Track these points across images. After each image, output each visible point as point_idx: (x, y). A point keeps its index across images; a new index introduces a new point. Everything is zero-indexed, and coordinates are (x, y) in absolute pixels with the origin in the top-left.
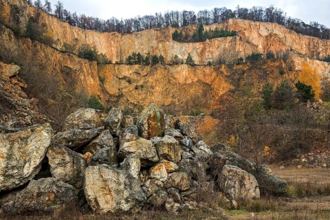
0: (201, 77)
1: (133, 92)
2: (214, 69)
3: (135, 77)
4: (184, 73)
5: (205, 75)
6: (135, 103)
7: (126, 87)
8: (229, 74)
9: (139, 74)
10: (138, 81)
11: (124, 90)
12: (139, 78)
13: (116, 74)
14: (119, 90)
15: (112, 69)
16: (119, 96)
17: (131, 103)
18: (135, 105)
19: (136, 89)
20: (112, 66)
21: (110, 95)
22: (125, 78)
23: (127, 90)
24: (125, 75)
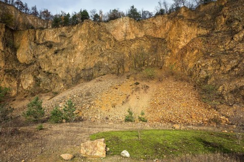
0: (150, 32)
1: (51, 58)
2: (169, 18)
3: (58, 40)
4: (124, 27)
5: (155, 28)
6: (51, 71)
7: (43, 53)
8: (193, 17)
9: (65, 36)
11: (40, 57)
12: (63, 40)
13: (35, 39)
14: (34, 57)
15: (31, 34)
16: (31, 64)
17: (44, 72)
18: (49, 74)
19: (56, 53)
20: (31, 30)
21: (20, 63)
22: (47, 42)
23: (44, 56)
24: (49, 40)
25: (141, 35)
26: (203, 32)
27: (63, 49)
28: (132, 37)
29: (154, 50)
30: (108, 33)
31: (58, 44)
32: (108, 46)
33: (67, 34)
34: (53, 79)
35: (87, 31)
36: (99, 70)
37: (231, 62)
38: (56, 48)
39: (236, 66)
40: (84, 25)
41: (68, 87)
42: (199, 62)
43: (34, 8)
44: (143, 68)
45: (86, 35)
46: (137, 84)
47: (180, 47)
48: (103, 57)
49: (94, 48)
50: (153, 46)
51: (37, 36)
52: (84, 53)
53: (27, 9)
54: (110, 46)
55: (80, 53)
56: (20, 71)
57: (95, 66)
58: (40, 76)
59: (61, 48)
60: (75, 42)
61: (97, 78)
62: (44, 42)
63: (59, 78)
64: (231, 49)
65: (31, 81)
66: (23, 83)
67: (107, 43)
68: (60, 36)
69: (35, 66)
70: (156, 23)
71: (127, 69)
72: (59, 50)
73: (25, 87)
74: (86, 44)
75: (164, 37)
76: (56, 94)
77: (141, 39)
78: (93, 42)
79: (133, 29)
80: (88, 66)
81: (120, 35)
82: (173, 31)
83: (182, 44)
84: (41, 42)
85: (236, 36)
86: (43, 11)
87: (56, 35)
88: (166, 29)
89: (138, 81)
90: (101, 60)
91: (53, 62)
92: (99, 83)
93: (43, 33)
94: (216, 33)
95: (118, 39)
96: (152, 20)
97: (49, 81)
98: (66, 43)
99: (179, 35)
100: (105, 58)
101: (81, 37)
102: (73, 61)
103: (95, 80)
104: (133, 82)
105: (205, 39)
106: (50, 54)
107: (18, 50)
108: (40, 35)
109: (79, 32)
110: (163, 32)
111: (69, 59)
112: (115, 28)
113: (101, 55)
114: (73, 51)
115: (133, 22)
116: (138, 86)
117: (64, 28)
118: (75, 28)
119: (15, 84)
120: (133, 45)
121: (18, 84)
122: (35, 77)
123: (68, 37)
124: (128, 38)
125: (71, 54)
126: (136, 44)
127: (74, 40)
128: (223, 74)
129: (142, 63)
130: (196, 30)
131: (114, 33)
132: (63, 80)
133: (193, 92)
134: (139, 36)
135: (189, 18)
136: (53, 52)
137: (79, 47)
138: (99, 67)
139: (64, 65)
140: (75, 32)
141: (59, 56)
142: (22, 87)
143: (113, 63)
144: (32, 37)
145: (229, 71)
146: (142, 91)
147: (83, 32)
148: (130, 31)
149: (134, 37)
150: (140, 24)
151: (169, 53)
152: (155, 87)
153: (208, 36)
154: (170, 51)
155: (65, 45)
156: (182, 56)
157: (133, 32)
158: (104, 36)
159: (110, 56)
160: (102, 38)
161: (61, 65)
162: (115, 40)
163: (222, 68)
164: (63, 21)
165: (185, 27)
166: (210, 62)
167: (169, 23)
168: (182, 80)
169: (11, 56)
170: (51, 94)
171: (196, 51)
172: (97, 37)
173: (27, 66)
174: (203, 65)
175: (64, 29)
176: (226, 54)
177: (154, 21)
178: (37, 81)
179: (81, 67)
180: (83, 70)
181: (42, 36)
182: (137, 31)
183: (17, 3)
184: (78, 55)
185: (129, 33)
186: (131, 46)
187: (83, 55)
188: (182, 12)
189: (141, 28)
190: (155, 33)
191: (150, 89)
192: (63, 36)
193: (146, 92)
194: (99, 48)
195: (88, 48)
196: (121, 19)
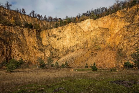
0: (101, 25)
1: (56, 42)
2: (111, 17)
3: (58, 34)
4: (88, 24)
5: (104, 23)
7: (52, 40)
8: (123, 16)
9: (61, 31)
10: (59, 35)
11: (51, 42)
12: (60, 34)
13: (48, 34)
14: (49, 42)
15: (46, 32)
16: (48, 46)
17: (54, 49)
18: (56, 49)
19: (58, 40)
20: (46, 30)
21: (44, 46)
22: (53, 35)
23: (53, 42)
24: (54, 34)
25: (97, 27)
26: (127, 24)
27: (61, 38)
28: (92, 29)
29: (102, 35)
30: (80, 28)
31: (58, 36)
32: (80, 35)
33: (62, 30)
34: (58, 52)
35: (71, 29)
36: (77, 47)
37: (135, 41)
38: (58, 38)
39: (137, 43)
40: (69, 26)
41: (64, 55)
42: (121, 41)
43: (45, 17)
44: (97, 44)
45: (70, 31)
46: (92, 53)
47: (115, 33)
49: (74, 37)
50: (102, 33)
51: (49, 33)
52: (70, 40)
53: (42, 18)
56: (44, 49)
57: (75, 45)
58: (52, 51)
59: (60, 37)
61: (76, 51)
62: (52, 35)
63: (60, 51)
64: (137, 34)
65: (49, 53)
66: (46, 54)
67: (80, 34)
69: (50, 46)
70: (104, 20)
71: (89, 46)
72: (59, 38)
73: (47, 56)
74: (70, 35)
75: (108, 28)
76: (60, 58)
77: (96, 30)
78: (73, 34)
79: (93, 25)
80: (72, 46)
81: (86, 29)
82: (112, 24)
83: (117, 31)
84: (51, 35)
86: (49, 17)
87: (57, 31)
88: (109, 23)
89: (93, 52)
90: (77, 42)
91: (57, 44)
92: (76, 53)
93: (51, 31)
94: (133, 25)
95: (85, 31)
97: (56, 52)
98: (62, 35)
99: (115, 26)
100: (79, 41)
101: (68, 32)
103: (75, 52)
105: (126, 29)
106: (55, 40)
107: (42, 40)
108: (50, 32)
109: (67, 30)
110: (108, 25)
111: (64, 43)
112: (84, 25)
113: (78, 40)
114: (65, 39)
115: (92, 21)
116: (93, 54)
118: (65, 27)
119: (43, 55)
120: (92, 34)
121: (44, 54)
122: (50, 51)
123: (62, 31)
124: (90, 30)
126: (94, 33)
127: (65, 33)
128: (131, 47)
129: (96, 42)
130: (124, 23)
131: (83, 28)
132: (62, 52)
133: (115, 56)
134: (96, 28)
135: (121, 16)
136: (57, 40)
137: (68, 37)
139: (62, 45)
140: (65, 29)
141: (59, 41)
142: (46, 56)
143: (83, 43)
144: (47, 33)
145: (133, 45)
146: (94, 56)
147: (69, 29)
148: (91, 26)
149: (93, 29)
150: (96, 21)
151: (110, 36)
152: (100, 54)
153: (128, 27)
154: (110, 35)
155: (61, 36)
156: (115, 38)
157: (92, 26)
158: (78, 30)
159: (81, 40)
160: (78, 31)
161: (60, 45)
162: (84, 32)
163: (131, 44)
164: (60, 24)
165: (118, 22)
166: (125, 41)
167: (111, 20)
168: (113, 50)
169: (40, 43)
170: (58, 58)
171: (121, 35)
172: (75, 31)
173: (47, 46)
174: (122, 43)
175: (60, 28)
176: (135, 37)
177: (103, 19)
178: (52, 53)
179: (69, 46)
181: (51, 32)
182: (95, 25)
183: (38, 16)
184: (67, 40)
188: (118, 13)
189: (97, 24)
190: (104, 25)
191: (98, 55)
192: (60, 31)
193: (95, 56)
194: (76, 37)
195: (71, 37)
196: (86, 20)
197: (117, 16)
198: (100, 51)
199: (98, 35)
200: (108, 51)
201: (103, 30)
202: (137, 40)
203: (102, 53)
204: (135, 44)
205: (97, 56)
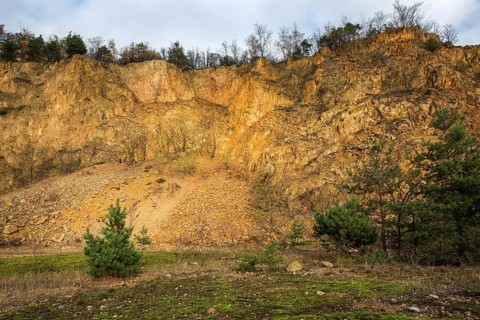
25: (188, 95)
26: (285, 102)
27: (21, 108)
28: (171, 97)
29: (206, 124)
30: (122, 86)
32: (118, 110)
33: (34, 79)
35: (77, 77)
36: (94, 154)
37: (309, 153)
38: (5, 104)
39: (315, 160)
40: (71, 66)
41: (22, 183)
42: (268, 149)
44: (183, 154)
45: (73, 84)
46: (162, 181)
47: (249, 124)
48: (105, 129)
49: (89, 112)
50: (206, 118)
52: (66, 119)
54: (124, 110)
55: (57, 119)
57: (86, 147)
59: (16, 105)
60: (49, 96)
63: (6, 164)
64: (315, 134)
67: (118, 104)
68: (17, 80)
70: (216, 78)
71: (150, 154)
72: (10, 109)
74: (73, 103)
75: (226, 104)
77: (187, 103)
78: (88, 99)
79: (174, 84)
80: (72, 146)
81: (147, 92)
82: (241, 96)
83: (252, 119)
85: (324, 114)
87: (6, 78)
88: (232, 91)
89: (164, 177)
90: (100, 134)
92: (84, 179)
94: (302, 106)
95: (142, 99)
96: (210, 72)
98: (29, 96)
99: (249, 103)
100: (110, 132)
101: (62, 86)
102: (40, 133)
104: (154, 179)
105: (284, 114)
109: (59, 77)
110: (226, 96)
111: (34, 129)
112: (139, 78)
113: (103, 126)
114: (41, 113)
115: (173, 72)
116: (161, 185)
117: (27, 64)
118: (53, 67)
120: (168, 113)
123: (36, 83)
124: (161, 99)
125: (37, 119)
126: (174, 112)
127: (47, 91)
128: (297, 170)
129: (181, 145)
130: (276, 98)
131: (136, 87)
132: (14, 170)
133: (249, 197)
134: (184, 98)
135: (267, 76)
137: (57, 106)
138: (94, 148)
139: (20, 140)
140: (50, 76)
143: (123, 142)
145: (305, 166)
146: (165, 194)
147: (67, 78)
148: (166, 88)
149: (174, 99)
150: (187, 76)
151: (231, 133)
152: (192, 188)
153: (289, 110)
154: (233, 129)
155: (27, 99)
156: (248, 138)
157: (173, 90)
158: (114, 91)
159: (119, 129)
160: (109, 94)
162: (136, 101)
163: (297, 161)
164: (27, 49)
165: (260, 91)
166: (281, 151)
167: (237, 82)
168: (239, 177)
171: (268, 132)
172: (97, 91)
174: (272, 155)
175: (27, 67)
176: (307, 140)
177: (213, 75)
179: (57, 146)
180: (60, 151)
182: (181, 88)
184: (53, 121)
185: (165, 90)
186: (164, 115)
187: (64, 122)
188: (259, 67)
189: (189, 85)
190: (213, 95)
191: (182, 191)
192: (23, 80)
193: (172, 195)
194: (99, 112)
195: (76, 111)
196: (151, 63)
197: (258, 74)
198: (193, 178)
199: (189, 123)
200: (221, 180)
201: (209, 110)
202: (314, 152)
203: (200, 184)
204: (310, 162)
205: (180, 195)
